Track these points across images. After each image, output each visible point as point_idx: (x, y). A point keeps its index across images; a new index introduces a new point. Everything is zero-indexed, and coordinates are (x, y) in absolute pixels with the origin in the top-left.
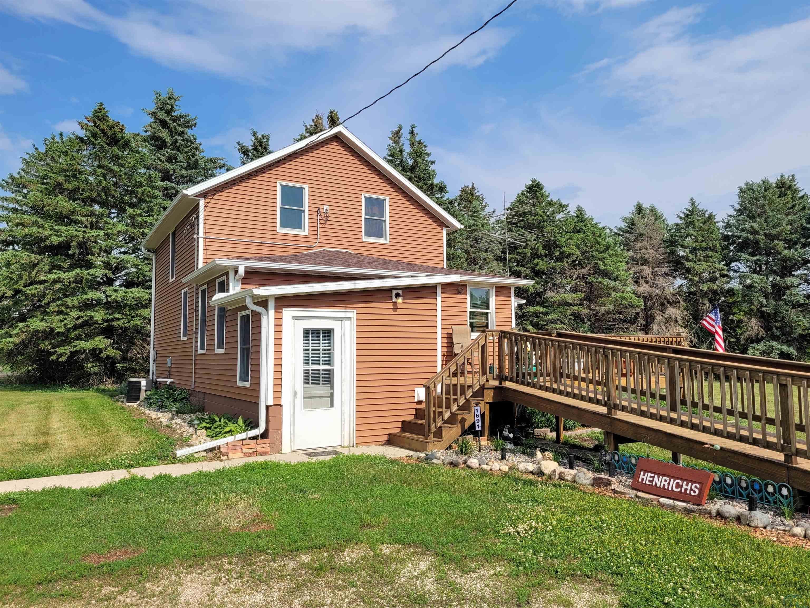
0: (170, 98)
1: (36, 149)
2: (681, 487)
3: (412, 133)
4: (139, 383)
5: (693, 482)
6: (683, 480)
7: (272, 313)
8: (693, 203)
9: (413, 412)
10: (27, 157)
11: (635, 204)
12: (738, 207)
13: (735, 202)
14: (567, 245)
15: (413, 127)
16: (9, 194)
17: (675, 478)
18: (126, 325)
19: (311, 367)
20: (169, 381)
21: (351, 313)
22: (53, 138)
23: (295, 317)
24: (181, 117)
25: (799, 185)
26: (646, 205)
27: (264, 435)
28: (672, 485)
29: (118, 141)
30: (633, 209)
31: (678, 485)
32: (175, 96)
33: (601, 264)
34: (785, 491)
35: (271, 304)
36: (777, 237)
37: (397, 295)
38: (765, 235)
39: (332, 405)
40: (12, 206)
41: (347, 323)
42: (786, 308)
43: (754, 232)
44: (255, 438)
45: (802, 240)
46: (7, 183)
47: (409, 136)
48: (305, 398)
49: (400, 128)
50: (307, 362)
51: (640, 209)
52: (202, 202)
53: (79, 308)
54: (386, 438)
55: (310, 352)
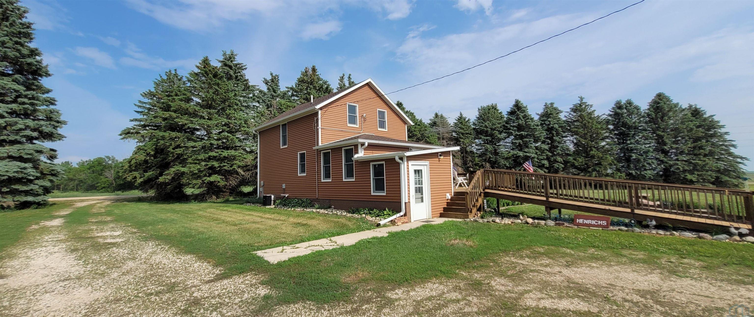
0: (232, 55)
1: (161, 77)
2: (598, 223)
3: (349, 78)
4: (270, 197)
5: (603, 221)
6: (598, 220)
7: (406, 163)
8: (461, 114)
9: (446, 204)
10: (156, 81)
11: (435, 113)
12: (478, 116)
13: (477, 114)
14: (414, 131)
15: (350, 75)
16: (146, 100)
17: (594, 220)
18: (229, 169)
19: (418, 186)
20: (287, 195)
21: (427, 163)
22: (170, 72)
23: (412, 165)
24: (239, 64)
25: (498, 108)
26: (439, 114)
27: (405, 215)
28: (594, 222)
29: (217, 76)
30: (434, 115)
31: (596, 222)
32: (235, 53)
33: (428, 140)
34: (633, 222)
35: (405, 159)
36: (494, 129)
37: (440, 155)
38: (490, 128)
39: (422, 201)
40: (148, 106)
41: (425, 167)
42: (499, 159)
43: (486, 127)
44: (402, 216)
45: (504, 131)
46: (145, 94)
47: (348, 79)
48: (416, 199)
49: (344, 75)
50: (416, 184)
51: (437, 115)
52: (320, 112)
53: (205, 160)
54: (439, 215)
55: (417, 179)
